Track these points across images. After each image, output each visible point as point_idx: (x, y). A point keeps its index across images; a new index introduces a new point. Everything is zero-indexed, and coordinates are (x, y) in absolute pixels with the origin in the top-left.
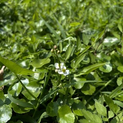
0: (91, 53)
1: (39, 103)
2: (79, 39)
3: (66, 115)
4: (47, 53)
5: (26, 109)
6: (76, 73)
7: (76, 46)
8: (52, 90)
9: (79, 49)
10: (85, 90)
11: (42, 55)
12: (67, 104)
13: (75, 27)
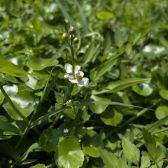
0: (123, 62)
1: (29, 127)
2: (109, 38)
3: (71, 153)
4: (54, 52)
5: (5, 133)
6: (98, 89)
7: (102, 48)
8: (53, 109)
9: (106, 52)
10: (107, 118)
11: (47, 53)
12: (76, 135)
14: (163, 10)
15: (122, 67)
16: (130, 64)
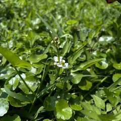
0: (87, 50)
1: (36, 97)
2: (76, 36)
3: (63, 110)
4: (44, 49)
5: (22, 103)
6: (74, 69)
7: (73, 43)
8: (49, 85)
9: (75, 45)
10: (82, 86)
11: (39, 51)
12: (65, 98)
13: (71, 25)
14: (109, 12)
15: (87, 53)
16: (92, 50)
